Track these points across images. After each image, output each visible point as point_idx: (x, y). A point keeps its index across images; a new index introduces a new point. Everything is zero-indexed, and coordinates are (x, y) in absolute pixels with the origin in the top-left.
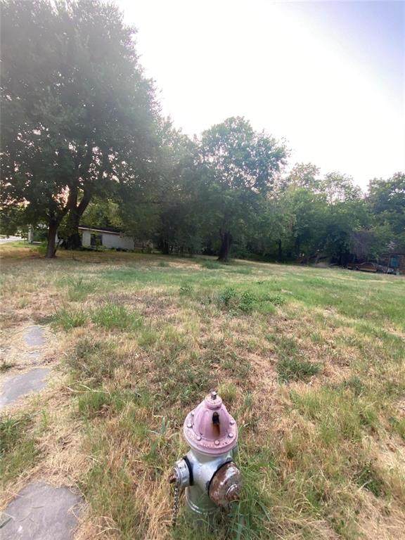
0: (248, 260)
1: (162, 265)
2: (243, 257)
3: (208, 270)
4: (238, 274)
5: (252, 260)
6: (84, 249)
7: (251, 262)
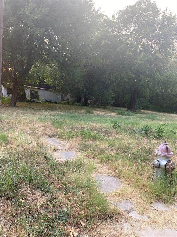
0: (151, 110)
1: (88, 112)
2: (147, 108)
3: (122, 116)
4: (148, 119)
5: (154, 111)
6: (29, 101)
7: (153, 112)
